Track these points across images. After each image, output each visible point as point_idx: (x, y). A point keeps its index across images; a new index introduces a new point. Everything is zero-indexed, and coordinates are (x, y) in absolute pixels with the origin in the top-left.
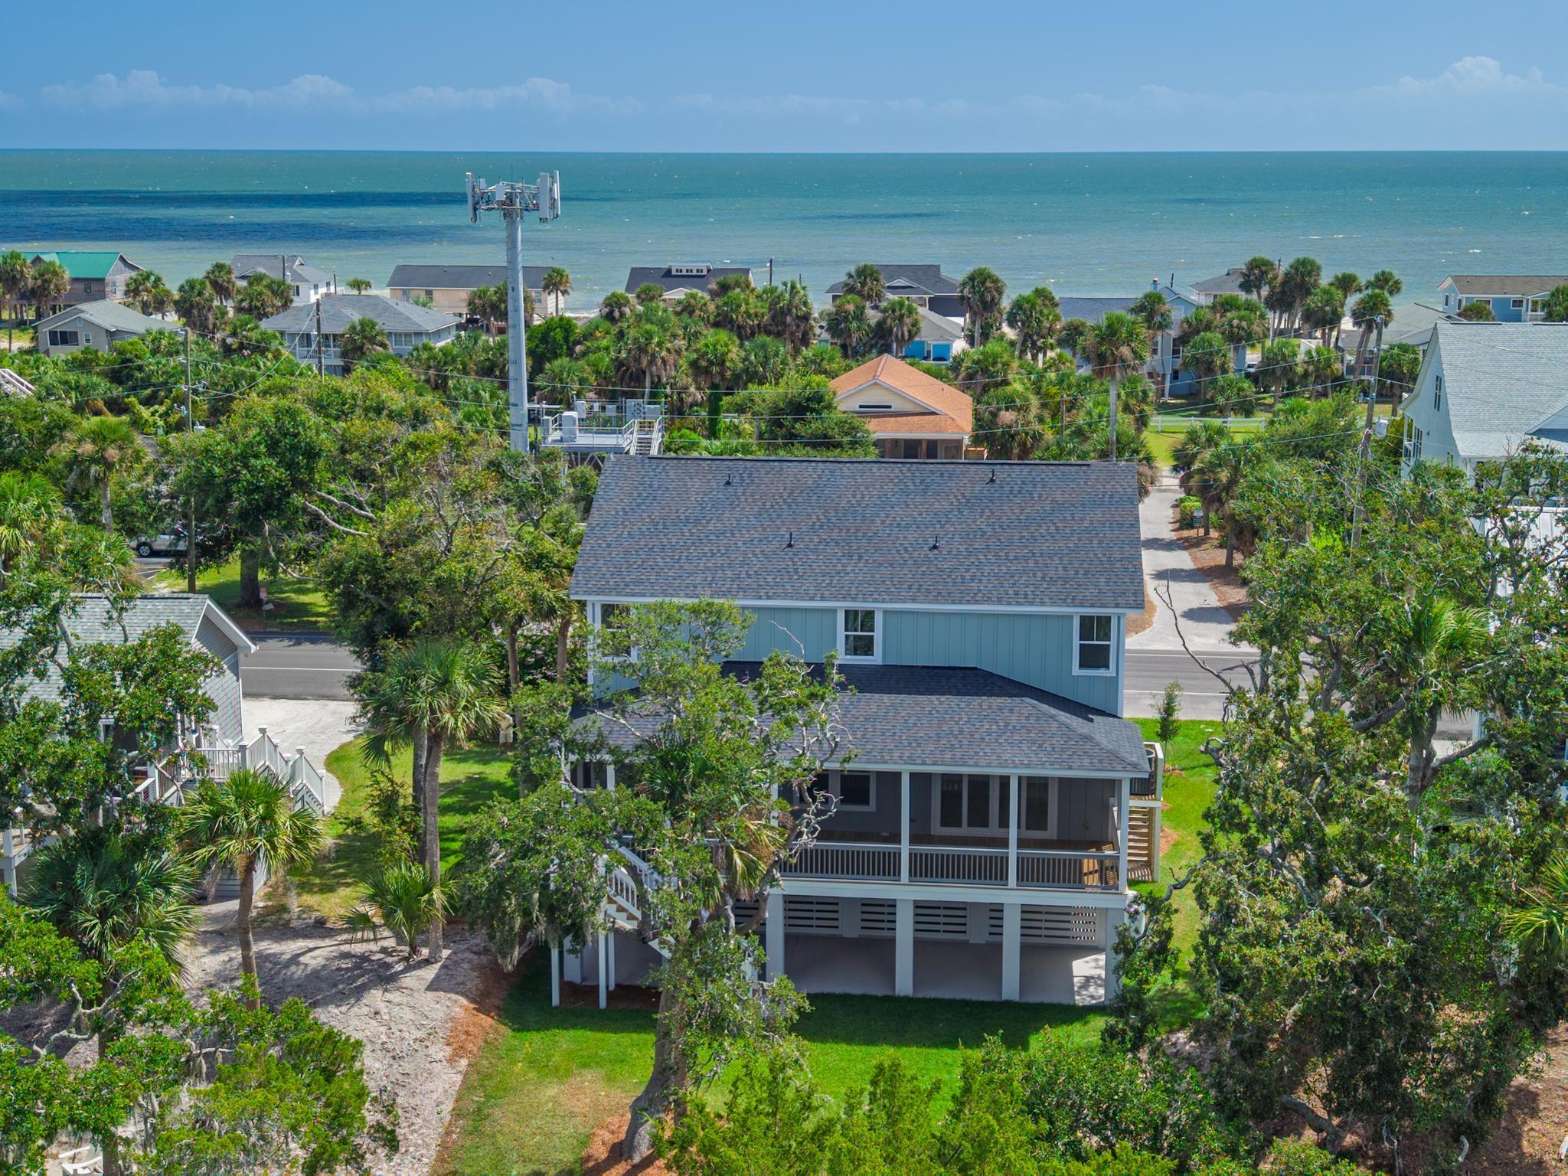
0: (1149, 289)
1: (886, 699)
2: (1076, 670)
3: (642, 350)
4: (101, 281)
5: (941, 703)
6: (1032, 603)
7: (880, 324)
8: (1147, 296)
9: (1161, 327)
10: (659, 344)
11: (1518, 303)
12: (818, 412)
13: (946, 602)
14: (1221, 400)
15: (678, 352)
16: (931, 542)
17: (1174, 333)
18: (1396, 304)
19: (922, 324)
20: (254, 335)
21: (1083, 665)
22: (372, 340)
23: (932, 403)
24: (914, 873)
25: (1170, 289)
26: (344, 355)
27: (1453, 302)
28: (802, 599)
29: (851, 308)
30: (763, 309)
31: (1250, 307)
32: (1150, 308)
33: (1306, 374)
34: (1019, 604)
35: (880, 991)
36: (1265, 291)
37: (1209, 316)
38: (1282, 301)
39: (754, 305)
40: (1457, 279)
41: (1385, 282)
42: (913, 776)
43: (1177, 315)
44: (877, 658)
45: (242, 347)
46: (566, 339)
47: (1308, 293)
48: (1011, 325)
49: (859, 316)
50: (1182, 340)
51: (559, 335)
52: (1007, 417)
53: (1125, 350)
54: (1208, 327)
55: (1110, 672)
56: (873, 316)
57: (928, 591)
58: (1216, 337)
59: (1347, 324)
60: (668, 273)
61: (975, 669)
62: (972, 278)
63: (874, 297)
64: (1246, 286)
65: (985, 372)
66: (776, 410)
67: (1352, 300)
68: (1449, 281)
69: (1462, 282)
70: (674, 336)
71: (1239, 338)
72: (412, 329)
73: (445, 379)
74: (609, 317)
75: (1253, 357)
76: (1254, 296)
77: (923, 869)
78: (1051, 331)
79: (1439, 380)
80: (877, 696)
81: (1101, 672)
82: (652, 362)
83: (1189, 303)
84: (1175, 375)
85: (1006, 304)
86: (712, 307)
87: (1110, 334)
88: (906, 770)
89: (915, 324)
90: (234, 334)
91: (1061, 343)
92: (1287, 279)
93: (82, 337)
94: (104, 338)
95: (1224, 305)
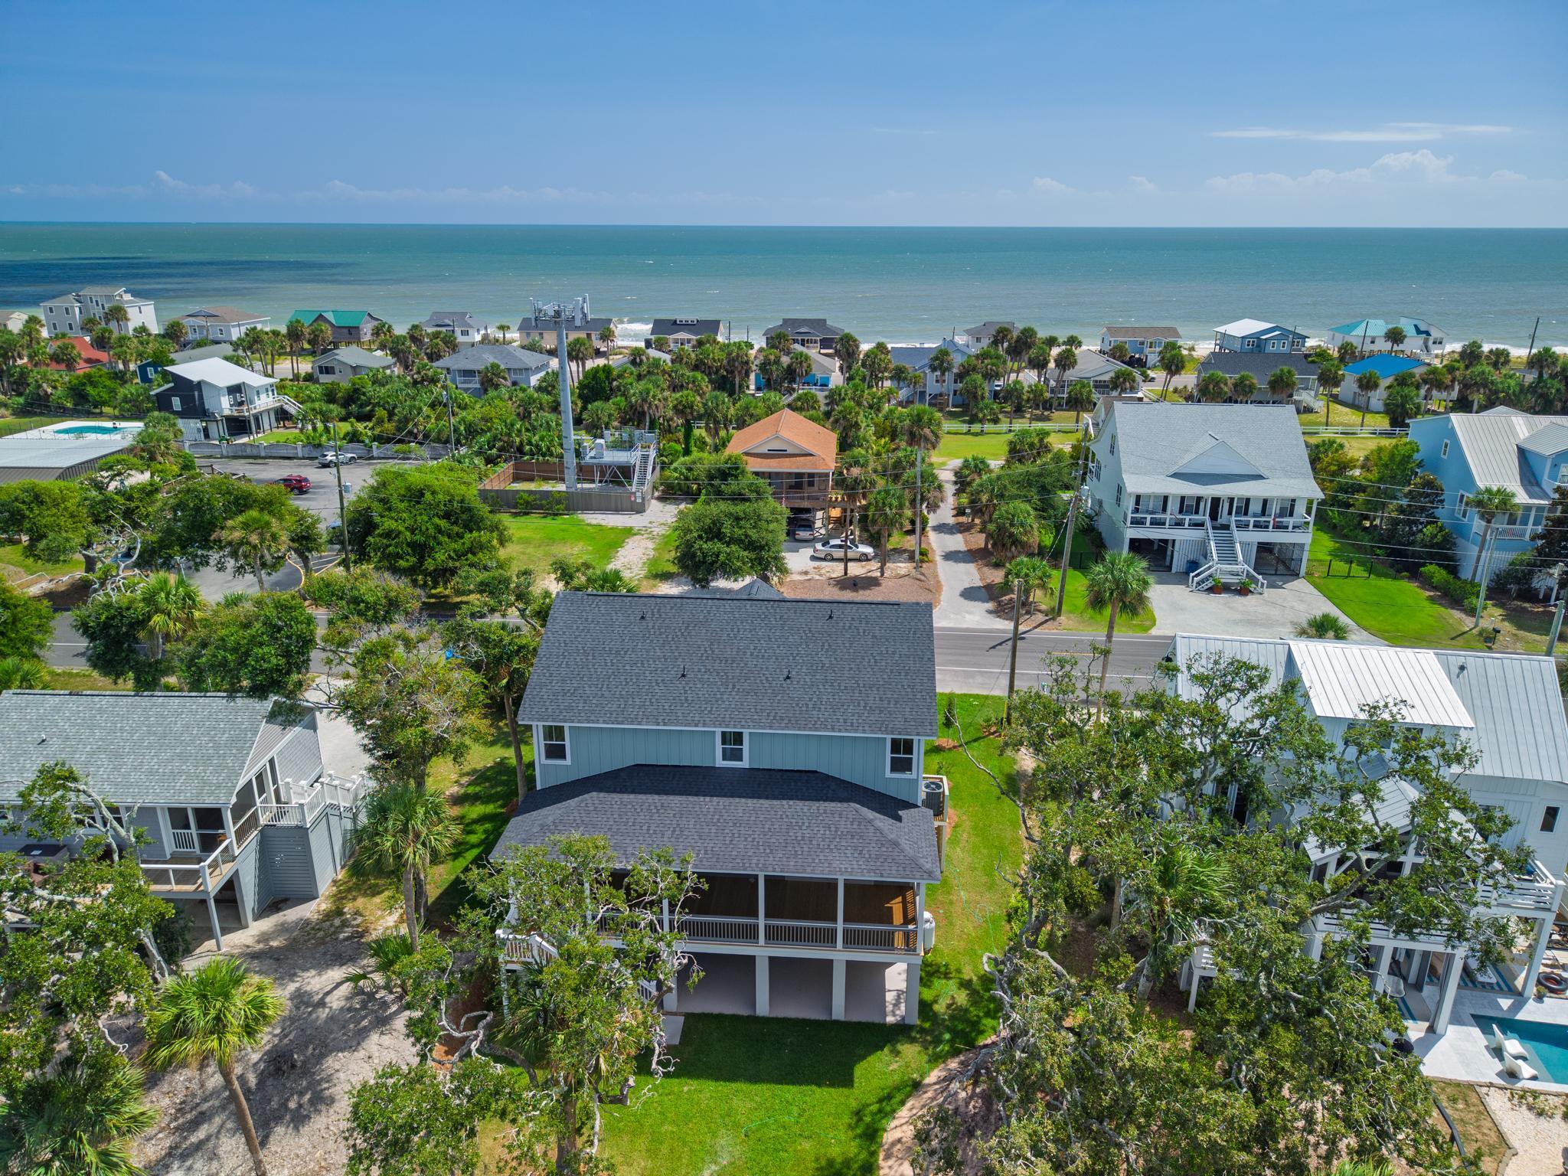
1: (751, 803)
2: (888, 774)
3: (644, 400)
4: (357, 328)
5: (790, 807)
6: (856, 731)
7: (789, 366)
9: (948, 369)
10: (654, 397)
11: (1142, 343)
12: (736, 477)
13: (794, 728)
14: (981, 415)
15: (666, 399)
16: (786, 674)
17: (955, 370)
19: (814, 367)
20: (430, 373)
21: (893, 769)
22: (498, 375)
23: (811, 448)
24: (768, 937)
25: (952, 344)
26: (482, 384)
27: (1107, 342)
28: (689, 725)
29: (772, 358)
30: (722, 356)
31: (998, 357)
32: (941, 359)
33: (1028, 400)
34: (847, 730)
35: (743, 1011)
36: (1006, 346)
37: (974, 361)
38: (1015, 351)
39: (718, 354)
41: (1073, 341)
42: (767, 878)
43: (957, 360)
44: (745, 764)
45: (423, 380)
46: (607, 378)
47: (1030, 347)
49: (777, 362)
50: (960, 377)
51: (602, 375)
52: (856, 471)
53: (927, 431)
54: (974, 369)
55: (914, 776)
56: (785, 362)
57: (782, 719)
58: (978, 376)
59: (1052, 365)
60: (675, 322)
61: (816, 772)
63: (787, 350)
64: (996, 343)
67: (1055, 351)
69: (1111, 330)
70: (663, 390)
72: (522, 366)
73: (530, 413)
74: (633, 362)
76: (1000, 349)
77: (773, 935)
78: (886, 369)
79: (1114, 437)
80: (743, 800)
81: (907, 775)
82: (650, 407)
84: (955, 393)
85: (861, 355)
86: (693, 356)
88: (762, 873)
89: (809, 366)
90: (418, 372)
91: (892, 378)
92: (1019, 339)
93: (337, 370)
94: (350, 371)
95: (983, 356)
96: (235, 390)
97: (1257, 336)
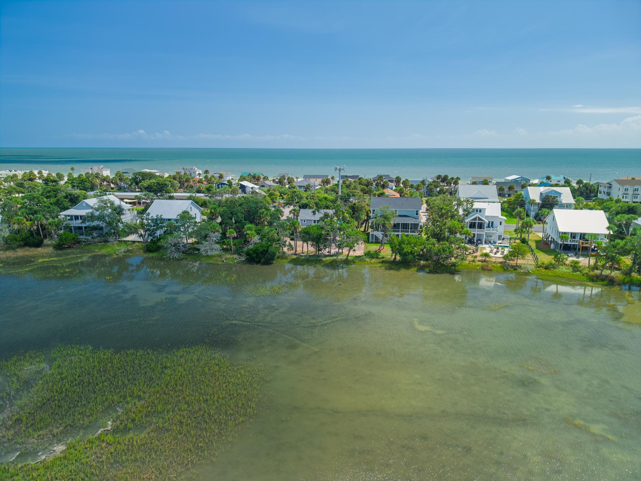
0: (423, 179)
2: (415, 216)
5: (403, 218)
6: (411, 209)
8: (423, 180)
9: (425, 185)
13: (404, 209)
14: (433, 195)
17: (427, 186)
18: (459, 182)
20: (293, 186)
22: (310, 187)
23: (395, 194)
25: (426, 179)
26: (306, 189)
27: (472, 181)
29: (379, 182)
30: (366, 182)
31: (438, 182)
32: (423, 182)
36: (440, 180)
37: (432, 183)
38: (443, 181)
39: (364, 181)
40: (472, 177)
41: (458, 179)
43: (427, 183)
47: (447, 180)
48: (402, 184)
49: (380, 183)
53: (420, 188)
54: (432, 185)
56: (382, 183)
58: (432, 187)
59: (452, 184)
60: (346, 176)
61: (406, 215)
62: (397, 178)
63: (382, 180)
64: (437, 179)
65: (401, 190)
66: (379, 194)
67: (453, 181)
68: (471, 178)
69: (473, 178)
71: (436, 187)
72: (314, 185)
75: (438, 189)
76: (439, 180)
77: (402, 231)
78: (408, 185)
83: (429, 181)
84: (427, 192)
85: (401, 182)
86: (358, 181)
87: (418, 186)
88: (401, 223)
89: (388, 184)
91: (410, 187)
92: (444, 178)
93: (265, 186)
94: (268, 186)
95: (434, 182)
96: (252, 188)
97: (515, 179)
